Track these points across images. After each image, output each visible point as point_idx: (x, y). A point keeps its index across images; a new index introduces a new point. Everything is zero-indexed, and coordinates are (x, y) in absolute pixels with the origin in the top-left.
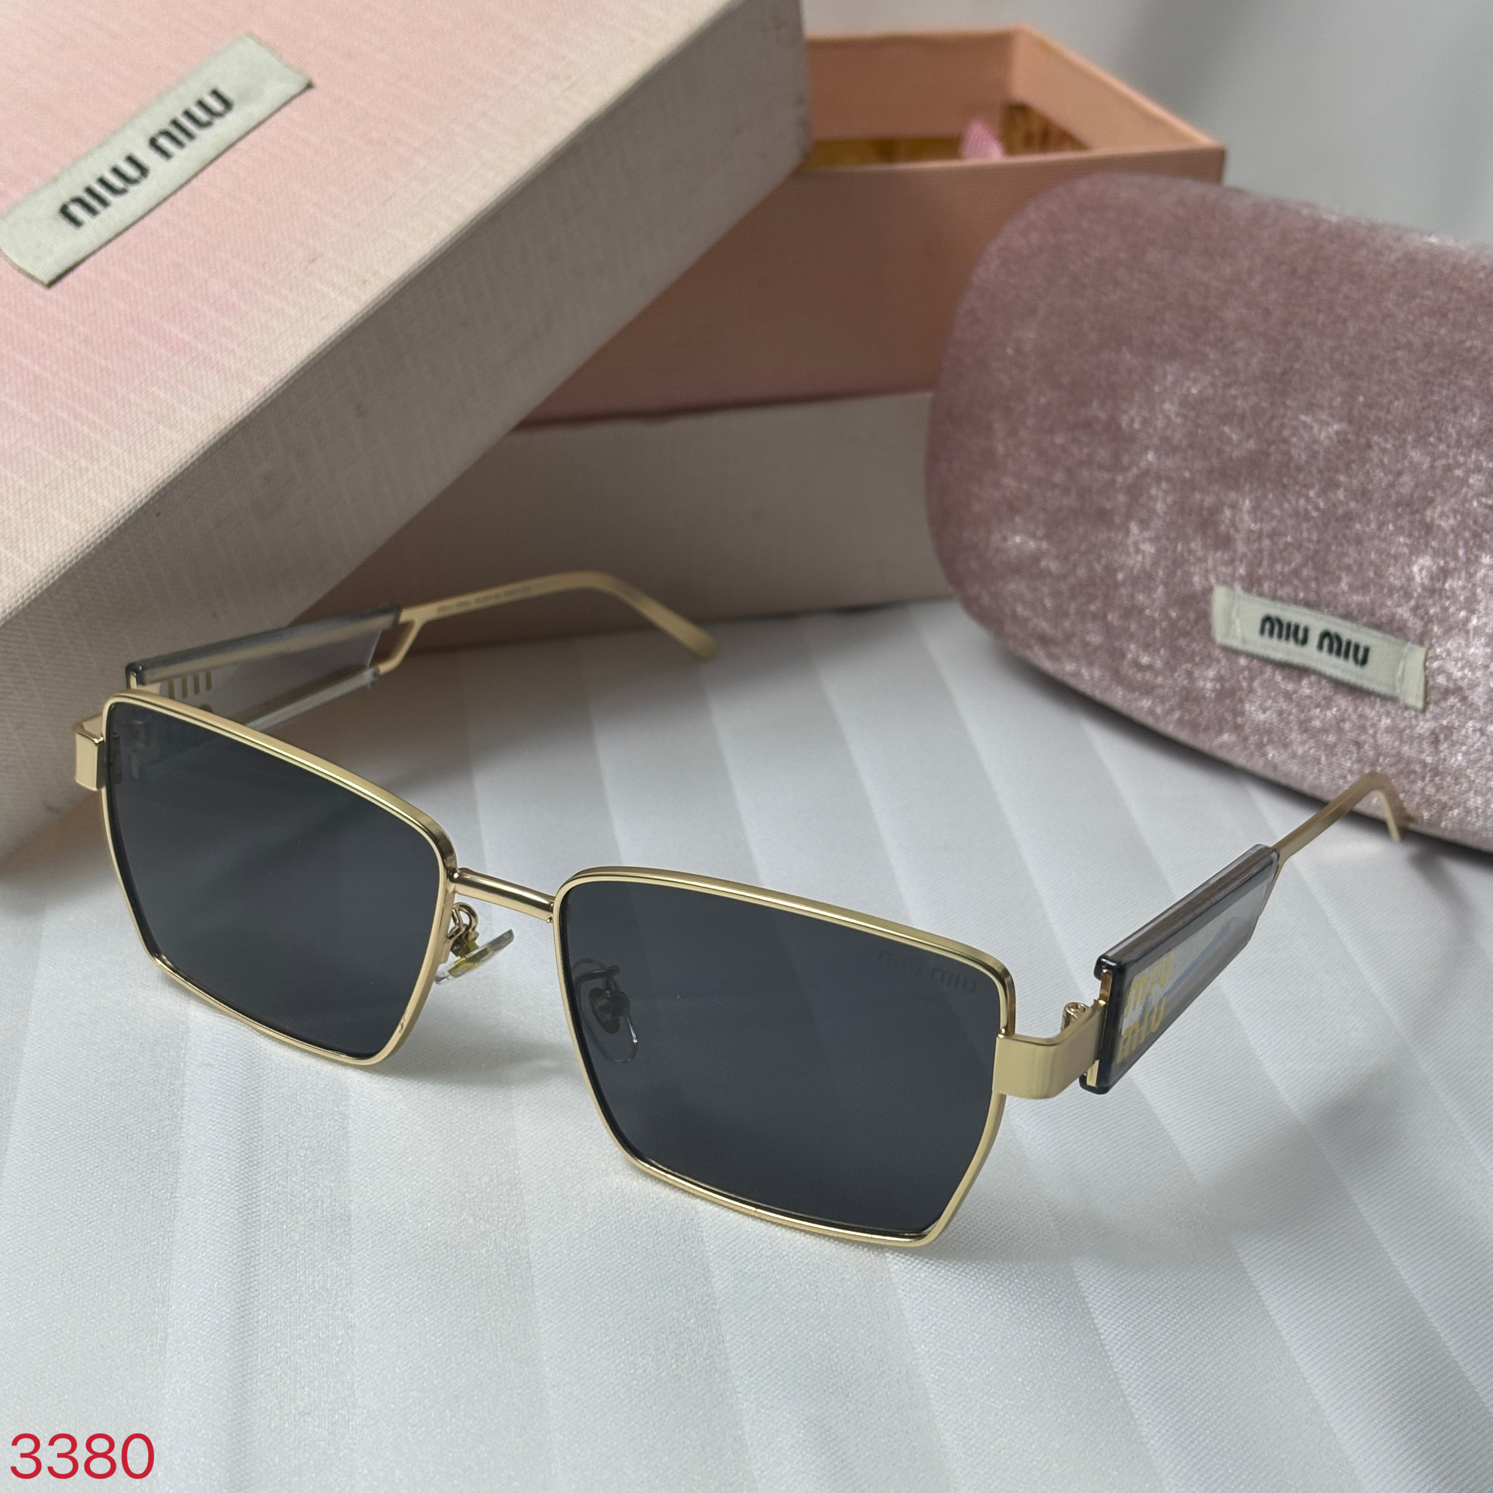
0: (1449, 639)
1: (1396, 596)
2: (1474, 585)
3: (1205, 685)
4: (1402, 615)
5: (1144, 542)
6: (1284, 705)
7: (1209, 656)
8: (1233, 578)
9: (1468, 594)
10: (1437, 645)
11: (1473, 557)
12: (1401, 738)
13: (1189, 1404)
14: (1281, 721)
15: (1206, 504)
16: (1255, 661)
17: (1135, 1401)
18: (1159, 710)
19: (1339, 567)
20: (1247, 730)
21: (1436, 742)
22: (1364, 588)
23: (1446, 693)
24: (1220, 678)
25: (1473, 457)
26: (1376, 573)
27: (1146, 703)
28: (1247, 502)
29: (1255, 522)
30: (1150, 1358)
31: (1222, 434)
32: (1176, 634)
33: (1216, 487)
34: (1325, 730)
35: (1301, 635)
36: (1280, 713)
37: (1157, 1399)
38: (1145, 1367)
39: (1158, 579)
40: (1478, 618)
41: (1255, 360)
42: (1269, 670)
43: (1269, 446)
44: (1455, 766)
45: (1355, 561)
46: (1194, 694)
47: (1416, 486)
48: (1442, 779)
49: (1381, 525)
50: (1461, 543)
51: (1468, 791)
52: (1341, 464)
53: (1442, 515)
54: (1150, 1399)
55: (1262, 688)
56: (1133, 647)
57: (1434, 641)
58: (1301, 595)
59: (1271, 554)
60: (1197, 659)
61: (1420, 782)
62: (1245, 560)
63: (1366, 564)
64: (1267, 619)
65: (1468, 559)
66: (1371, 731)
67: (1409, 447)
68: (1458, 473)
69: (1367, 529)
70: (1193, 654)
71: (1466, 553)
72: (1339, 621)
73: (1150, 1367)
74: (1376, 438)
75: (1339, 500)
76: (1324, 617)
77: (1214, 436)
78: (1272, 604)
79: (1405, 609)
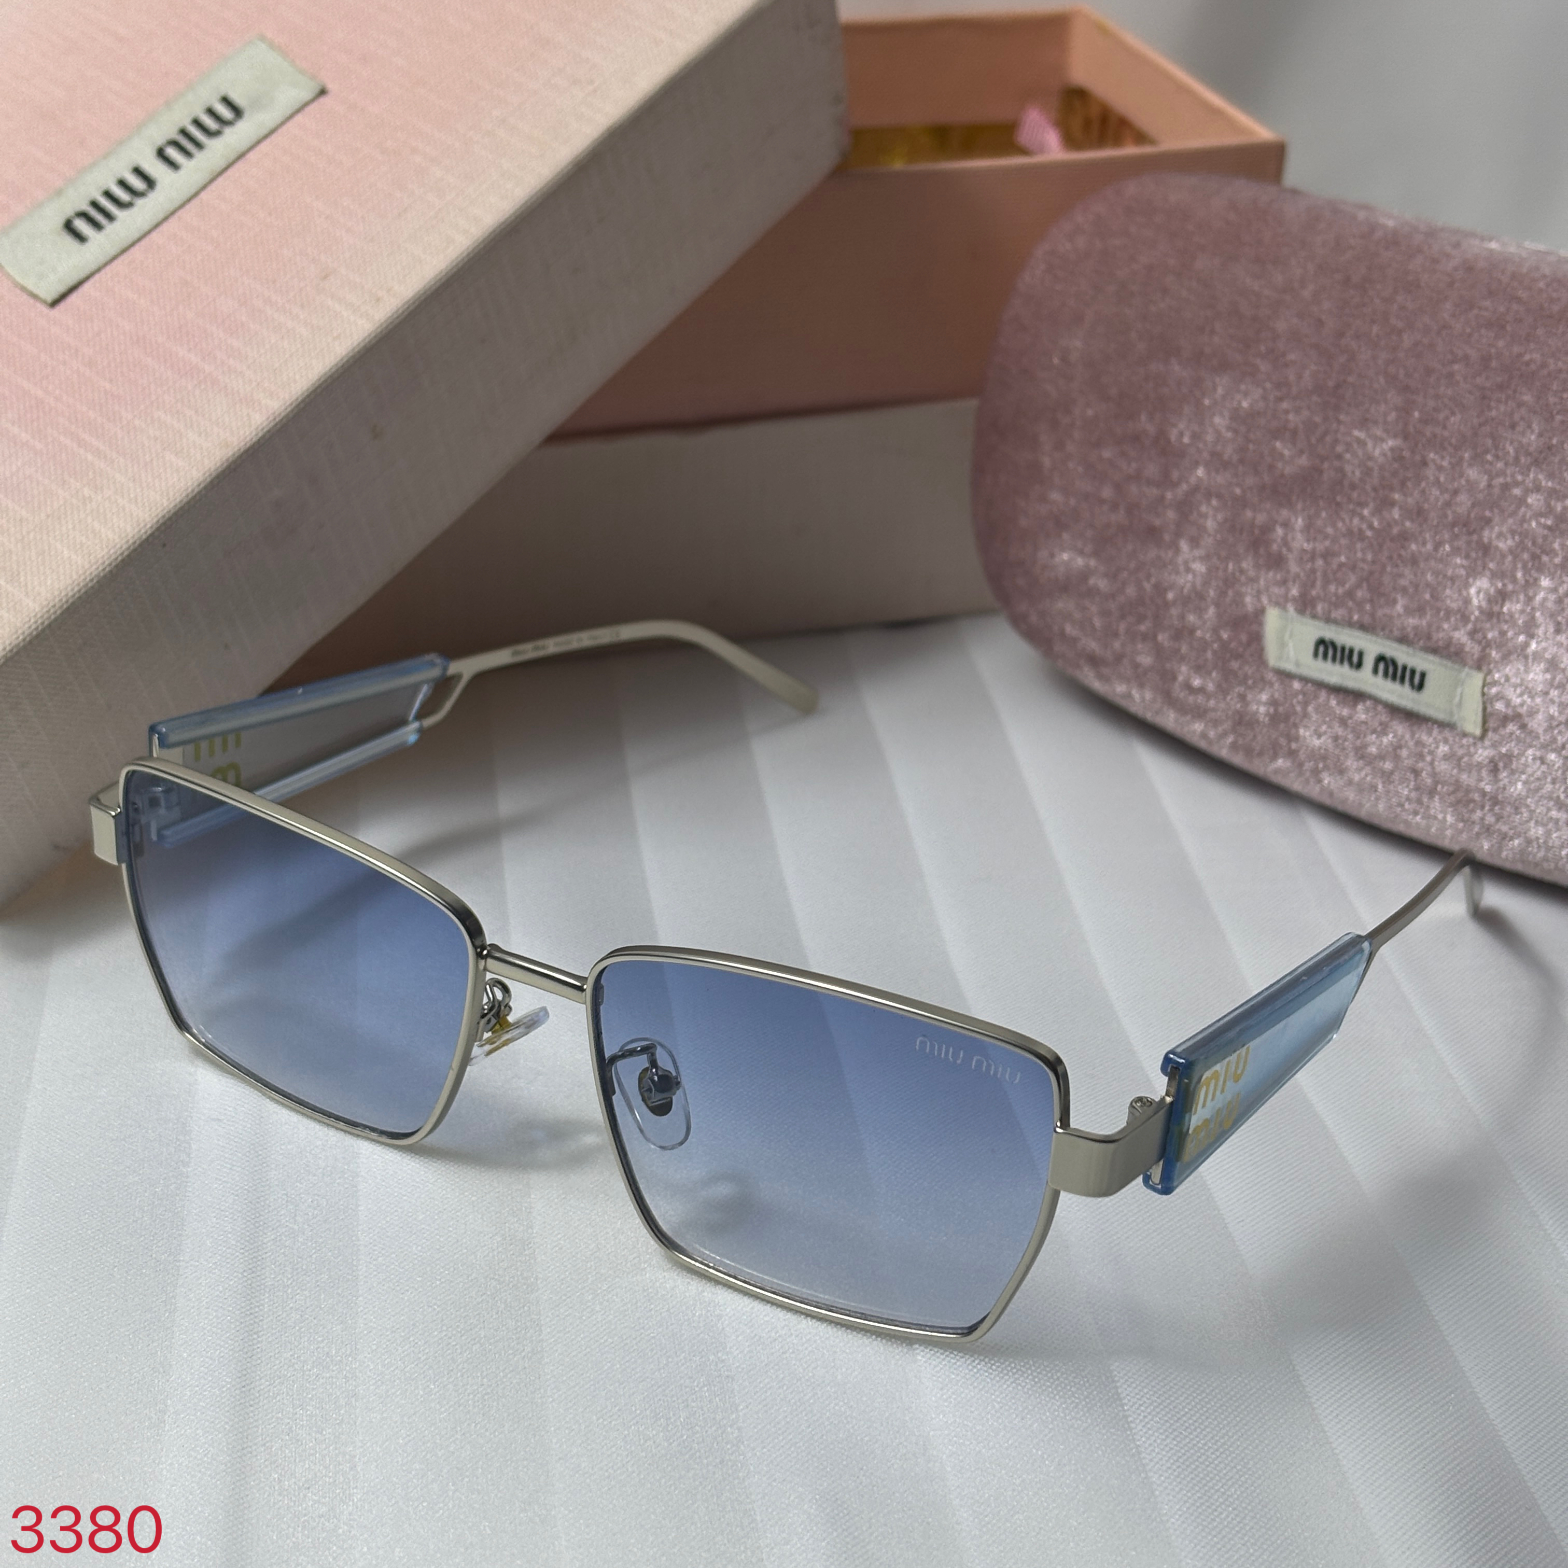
0: (1507, 664)
1: (1453, 619)
2: (1533, 609)
3: (1258, 709)
4: (1459, 639)
5: (1194, 560)
6: (1340, 731)
7: (1263, 679)
8: (1286, 599)
9: (1526, 618)
10: (1495, 670)
11: (1531, 580)
12: (1459, 765)
13: (1212, 1479)
14: (1337, 746)
15: (1257, 522)
16: (1310, 685)
17: (1156, 1476)
18: (1212, 734)
19: (1394, 589)
20: (1302, 756)
21: (1495, 770)
22: (1420, 610)
23: (1505, 720)
24: (1273, 702)
25: (1532, 476)
26: (1432, 596)
27: (1198, 727)
28: (1300, 520)
29: (1308, 541)
30: (1174, 1430)
31: (1274, 449)
32: (1228, 655)
33: (1268, 505)
34: (1382, 757)
35: (1355, 659)
36: (1336, 738)
37: (1180, 1474)
38: (1168, 1441)
39: (1209, 600)
40: (1537, 642)
41: (1307, 373)
42: (1323, 694)
43: (1322, 462)
44: (1515, 795)
45: (1411, 583)
46: (1247, 718)
47: (1473, 505)
48: (1502, 809)
49: (1438, 545)
50: (1519, 565)
51: (1527, 822)
52: (1395, 482)
53: (1500, 535)
54: (1171, 1474)
55: (1317, 713)
56: (1184, 669)
57: (1492, 666)
58: (1356, 617)
59: (1325, 574)
60: (1250, 682)
61: (1478, 811)
62: (1297, 581)
63: (1422, 586)
64: (1321, 642)
65: (1527, 581)
66: (1428, 758)
67: (1465, 465)
68: (1517, 491)
70: (1246, 677)
71: (1524, 575)
72: (1395, 645)
73: (1174, 1439)
74: (1432, 455)
75: (1394, 519)
76: (1379, 640)
77: (1265, 451)
78: (1327, 626)
79: (1462, 632)
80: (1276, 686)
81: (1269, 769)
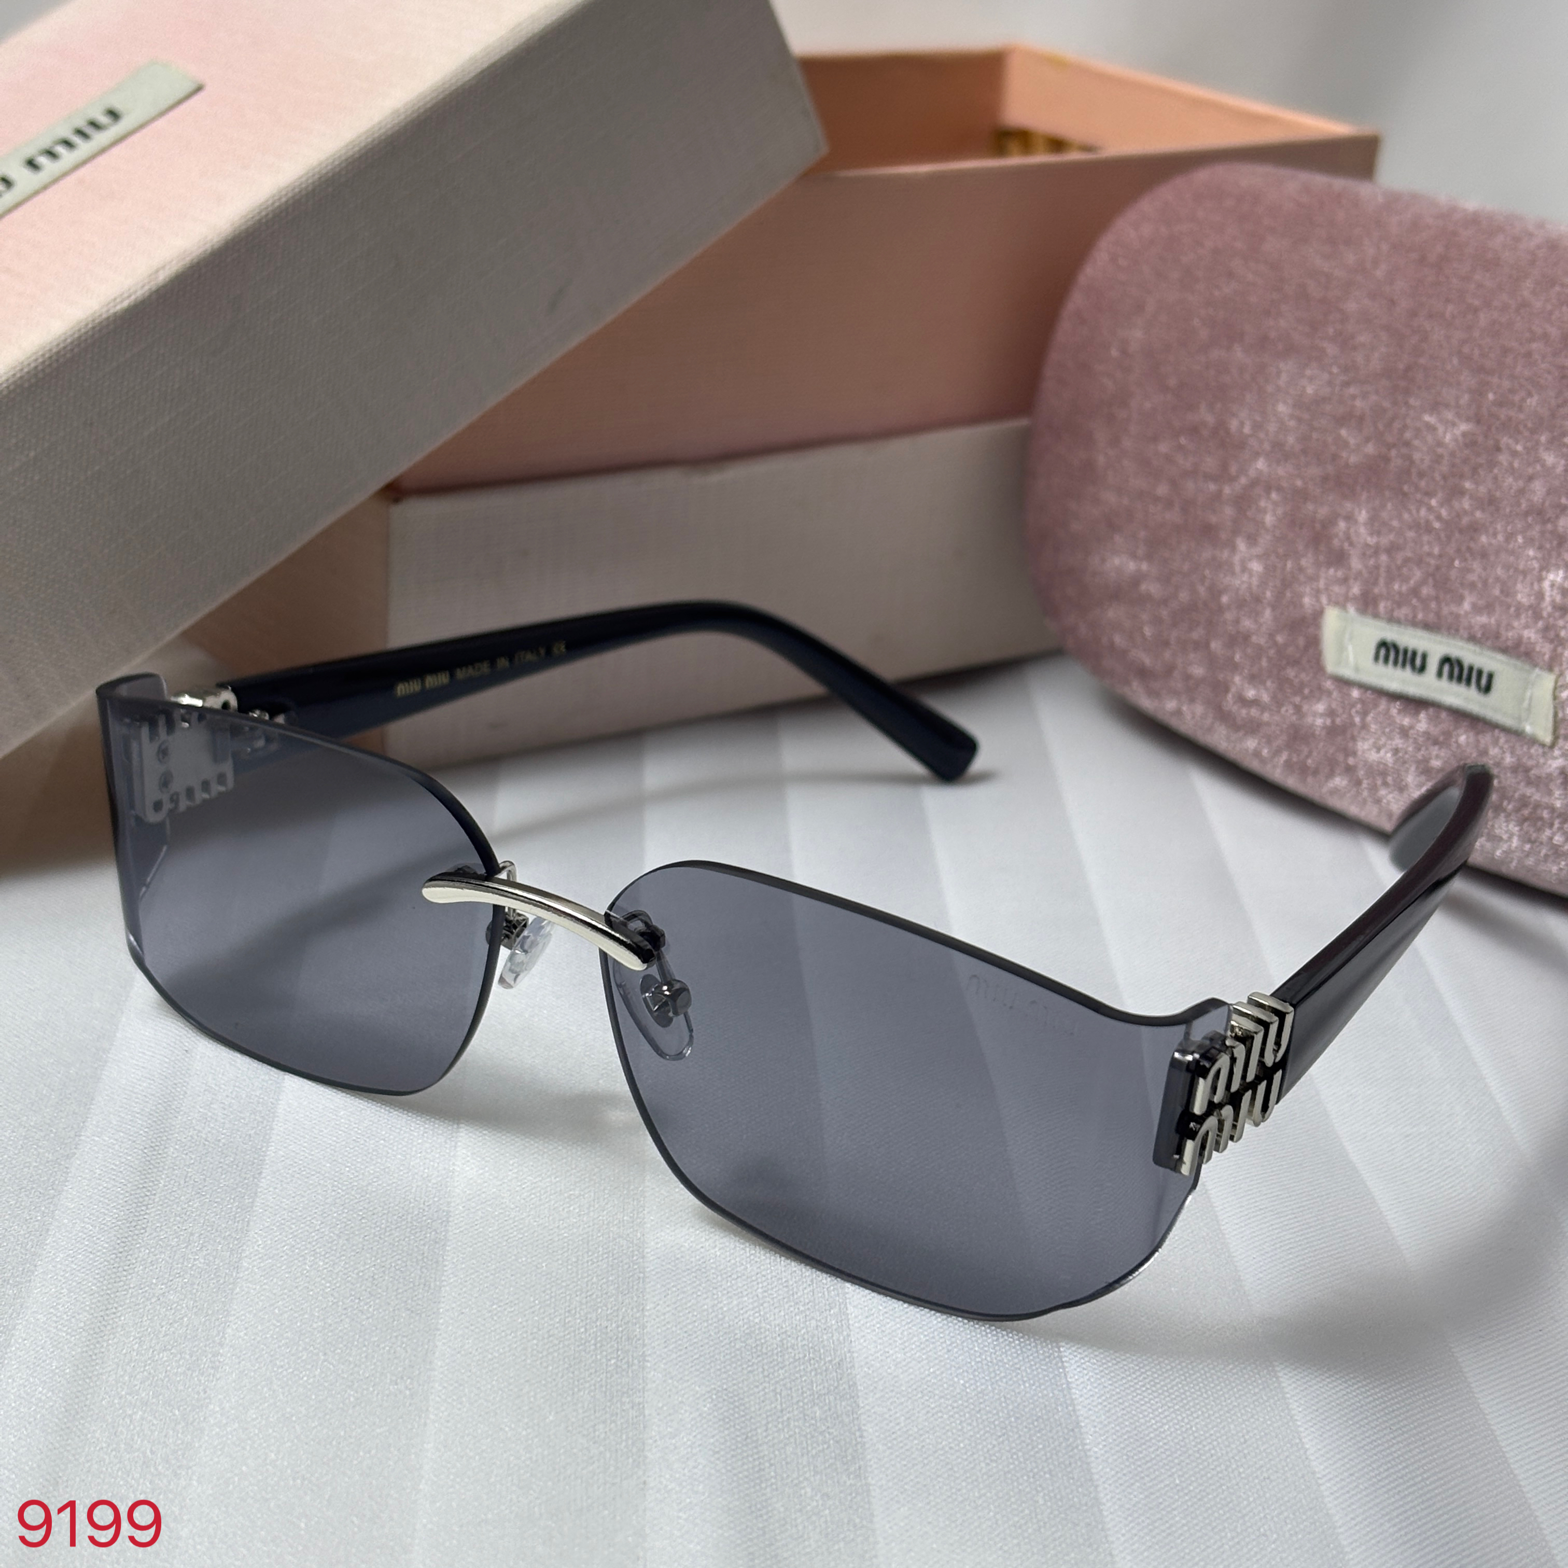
1: (1523, 616)
3: (1314, 721)
4: (1529, 638)
5: (1250, 560)
6: (1398, 742)
7: (1320, 688)
8: (1347, 599)
12: (1526, 778)
14: (1397, 760)
15: (1319, 516)
18: (1265, 752)
19: (1462, 584)
20: (1361, 773)
22: (1489, 608)
24: (1331, 713)
26: (1502, 591)
27: (1251, 744)
28: (1364, 512)
29: (1371, 534)
31: (1338, 437)
32: (1284, 662)
33: (1331, 498)
35: (1418, 662)
36: (1396, 751)
39: (1265, 601)
41: (1376, 355)
42: (1383, 704)
43: (1389, 450)
45: (1480, 577)
46: (1303, 732)
47: (1548, 493)
49: (1510, 537)
52: (1466, 469)
55: (1376, 724)
56: (1237, 679)
57: (1564, 667)
58: (1420, 616)
59: (1389, 570)
60: (1306, 691)
61: (1547, 830)
62: (1359, 579)
63: (1491, 580)
64: (1383, 644)
67: (1541, 449)
69: (1493, 541)
70: (1302, 685)
72: (1461, 644)
74: (1505, 440)
75: (1463, 508)
76: (1445, 640)
77: (1330, 439)
78: (1388, 627)
79: (1533, 630)
80: (1335, 694)
81: (1325, 790)
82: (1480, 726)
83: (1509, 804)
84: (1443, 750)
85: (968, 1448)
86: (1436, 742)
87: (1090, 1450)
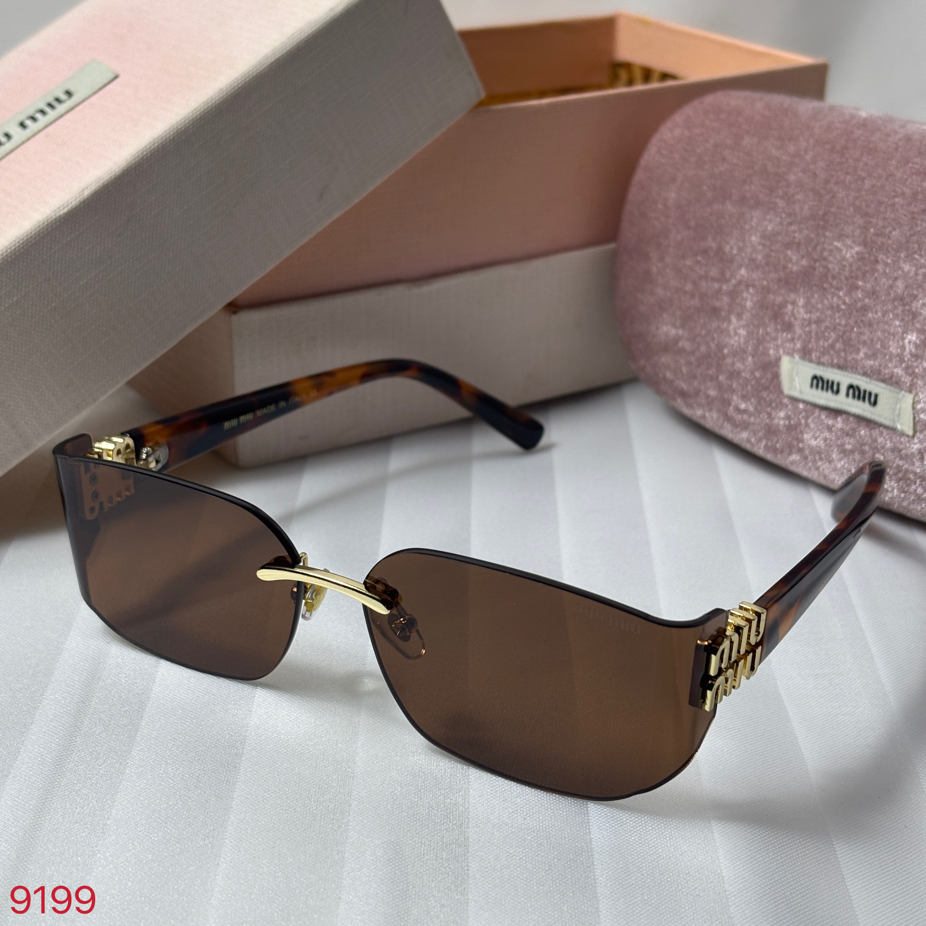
1: (894, 360)
3: (779, 422)
4: (898, 373)
5: (739, 328)
6: (827, 434)
7: (781, 403)
8: (794, 351)
10: (920, 394)
12: (899, 455)
14: (826, 445)
15: (776, 302)
16: (809, 405)
18: (753, 440)
19: (858, 342)
20: (807, 452)
21: (922, 458)
22: (873, 356)
24: (788, 418)
26: (881, 346)
27: (745, 435)
28: (802, 300)
29: (806, 313)
31: (786, 255)
32: (760, 388)
33: (783, 291)
35: (835, 388)
36: (825, 440)
39: (748, 352)
41: (806, 207)
42: (817, 412)
43: (815, 263)
45: (869, 337)
46: (773, 428)
47: (906, 287)
49: (885, 314)
52: (859, 273)
55: (813, 424)
57: (918, 390)
58: (835, 361)
59: (817, 334)
60: (774, 405)
61: (913, 485)
62: (800, 339)
63: (875, 339)
64: (815, 377)
67: (901, 261)
69: (876, 316)
70: (771, 401)
72: (859, 377)
74: (881, 257)
75: (858, 297)
76: (849, 375)
77: (782, 257)
78: (818, 367)
79: (900, 369)
80: (790, 406)
81: (787, 462)
82: (872, 425)
83: (891, 470)
84: (852, 439)
85: (528, 877)
86: (847, 435)
87: (597, 879)
